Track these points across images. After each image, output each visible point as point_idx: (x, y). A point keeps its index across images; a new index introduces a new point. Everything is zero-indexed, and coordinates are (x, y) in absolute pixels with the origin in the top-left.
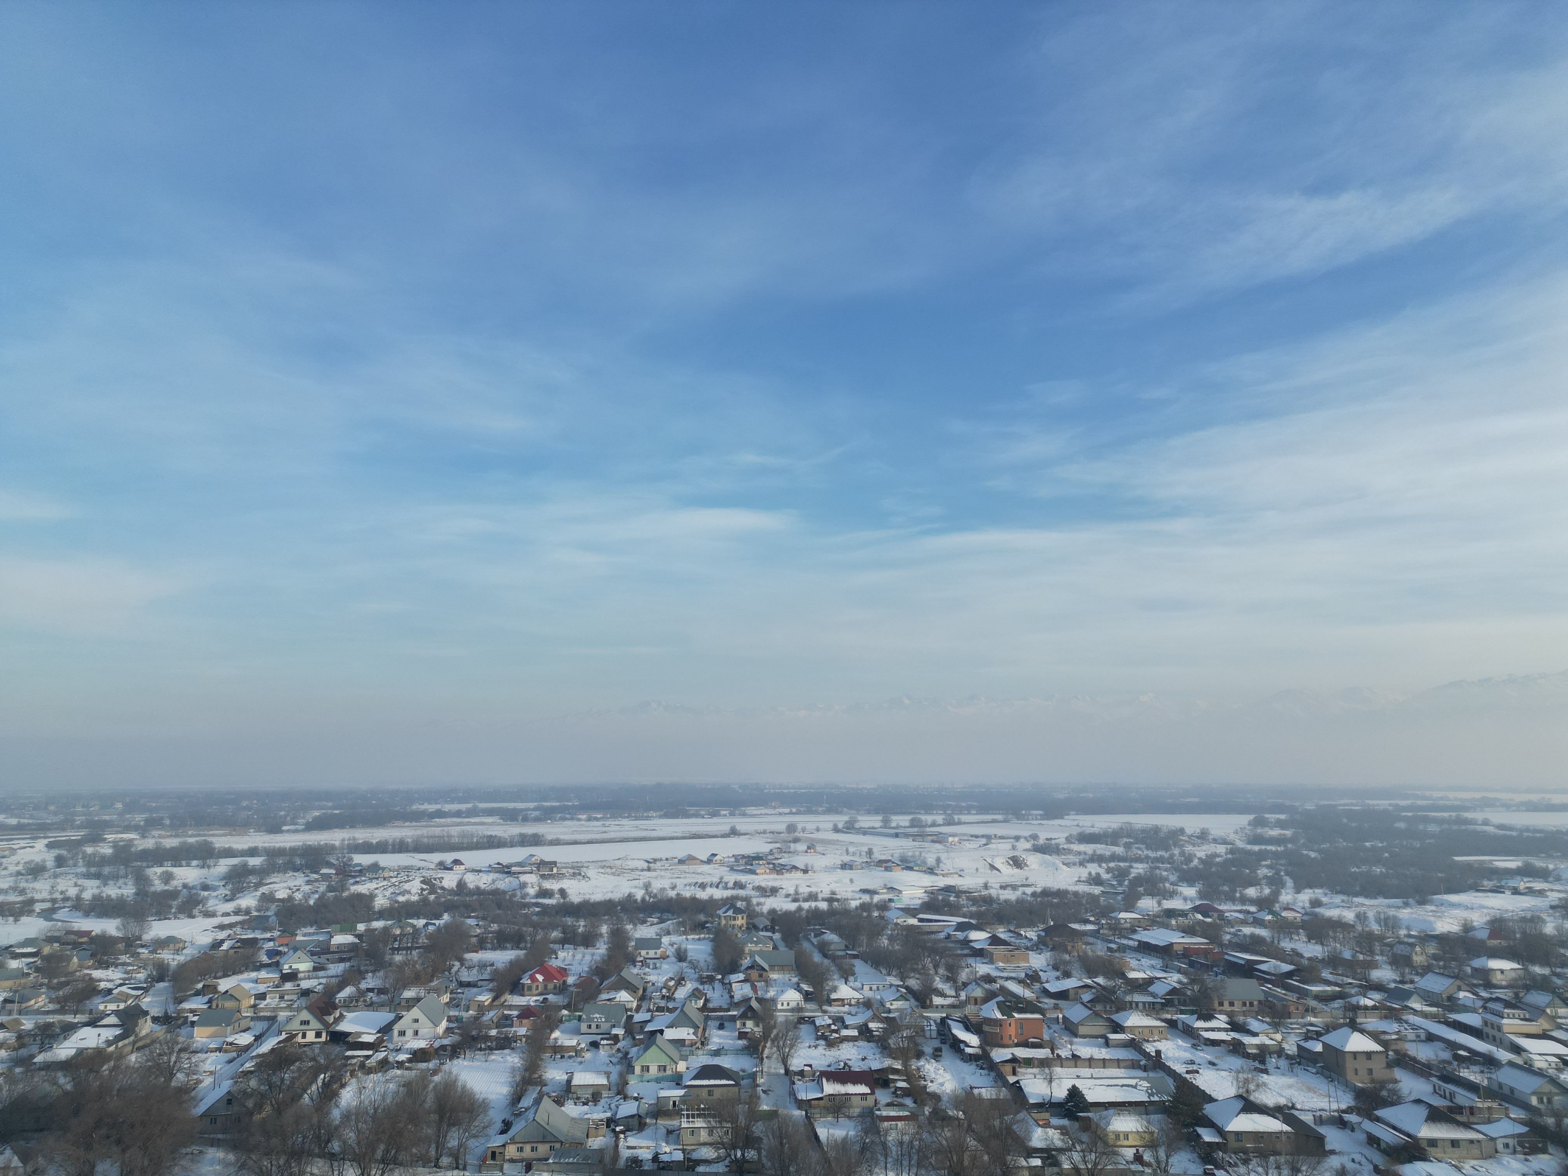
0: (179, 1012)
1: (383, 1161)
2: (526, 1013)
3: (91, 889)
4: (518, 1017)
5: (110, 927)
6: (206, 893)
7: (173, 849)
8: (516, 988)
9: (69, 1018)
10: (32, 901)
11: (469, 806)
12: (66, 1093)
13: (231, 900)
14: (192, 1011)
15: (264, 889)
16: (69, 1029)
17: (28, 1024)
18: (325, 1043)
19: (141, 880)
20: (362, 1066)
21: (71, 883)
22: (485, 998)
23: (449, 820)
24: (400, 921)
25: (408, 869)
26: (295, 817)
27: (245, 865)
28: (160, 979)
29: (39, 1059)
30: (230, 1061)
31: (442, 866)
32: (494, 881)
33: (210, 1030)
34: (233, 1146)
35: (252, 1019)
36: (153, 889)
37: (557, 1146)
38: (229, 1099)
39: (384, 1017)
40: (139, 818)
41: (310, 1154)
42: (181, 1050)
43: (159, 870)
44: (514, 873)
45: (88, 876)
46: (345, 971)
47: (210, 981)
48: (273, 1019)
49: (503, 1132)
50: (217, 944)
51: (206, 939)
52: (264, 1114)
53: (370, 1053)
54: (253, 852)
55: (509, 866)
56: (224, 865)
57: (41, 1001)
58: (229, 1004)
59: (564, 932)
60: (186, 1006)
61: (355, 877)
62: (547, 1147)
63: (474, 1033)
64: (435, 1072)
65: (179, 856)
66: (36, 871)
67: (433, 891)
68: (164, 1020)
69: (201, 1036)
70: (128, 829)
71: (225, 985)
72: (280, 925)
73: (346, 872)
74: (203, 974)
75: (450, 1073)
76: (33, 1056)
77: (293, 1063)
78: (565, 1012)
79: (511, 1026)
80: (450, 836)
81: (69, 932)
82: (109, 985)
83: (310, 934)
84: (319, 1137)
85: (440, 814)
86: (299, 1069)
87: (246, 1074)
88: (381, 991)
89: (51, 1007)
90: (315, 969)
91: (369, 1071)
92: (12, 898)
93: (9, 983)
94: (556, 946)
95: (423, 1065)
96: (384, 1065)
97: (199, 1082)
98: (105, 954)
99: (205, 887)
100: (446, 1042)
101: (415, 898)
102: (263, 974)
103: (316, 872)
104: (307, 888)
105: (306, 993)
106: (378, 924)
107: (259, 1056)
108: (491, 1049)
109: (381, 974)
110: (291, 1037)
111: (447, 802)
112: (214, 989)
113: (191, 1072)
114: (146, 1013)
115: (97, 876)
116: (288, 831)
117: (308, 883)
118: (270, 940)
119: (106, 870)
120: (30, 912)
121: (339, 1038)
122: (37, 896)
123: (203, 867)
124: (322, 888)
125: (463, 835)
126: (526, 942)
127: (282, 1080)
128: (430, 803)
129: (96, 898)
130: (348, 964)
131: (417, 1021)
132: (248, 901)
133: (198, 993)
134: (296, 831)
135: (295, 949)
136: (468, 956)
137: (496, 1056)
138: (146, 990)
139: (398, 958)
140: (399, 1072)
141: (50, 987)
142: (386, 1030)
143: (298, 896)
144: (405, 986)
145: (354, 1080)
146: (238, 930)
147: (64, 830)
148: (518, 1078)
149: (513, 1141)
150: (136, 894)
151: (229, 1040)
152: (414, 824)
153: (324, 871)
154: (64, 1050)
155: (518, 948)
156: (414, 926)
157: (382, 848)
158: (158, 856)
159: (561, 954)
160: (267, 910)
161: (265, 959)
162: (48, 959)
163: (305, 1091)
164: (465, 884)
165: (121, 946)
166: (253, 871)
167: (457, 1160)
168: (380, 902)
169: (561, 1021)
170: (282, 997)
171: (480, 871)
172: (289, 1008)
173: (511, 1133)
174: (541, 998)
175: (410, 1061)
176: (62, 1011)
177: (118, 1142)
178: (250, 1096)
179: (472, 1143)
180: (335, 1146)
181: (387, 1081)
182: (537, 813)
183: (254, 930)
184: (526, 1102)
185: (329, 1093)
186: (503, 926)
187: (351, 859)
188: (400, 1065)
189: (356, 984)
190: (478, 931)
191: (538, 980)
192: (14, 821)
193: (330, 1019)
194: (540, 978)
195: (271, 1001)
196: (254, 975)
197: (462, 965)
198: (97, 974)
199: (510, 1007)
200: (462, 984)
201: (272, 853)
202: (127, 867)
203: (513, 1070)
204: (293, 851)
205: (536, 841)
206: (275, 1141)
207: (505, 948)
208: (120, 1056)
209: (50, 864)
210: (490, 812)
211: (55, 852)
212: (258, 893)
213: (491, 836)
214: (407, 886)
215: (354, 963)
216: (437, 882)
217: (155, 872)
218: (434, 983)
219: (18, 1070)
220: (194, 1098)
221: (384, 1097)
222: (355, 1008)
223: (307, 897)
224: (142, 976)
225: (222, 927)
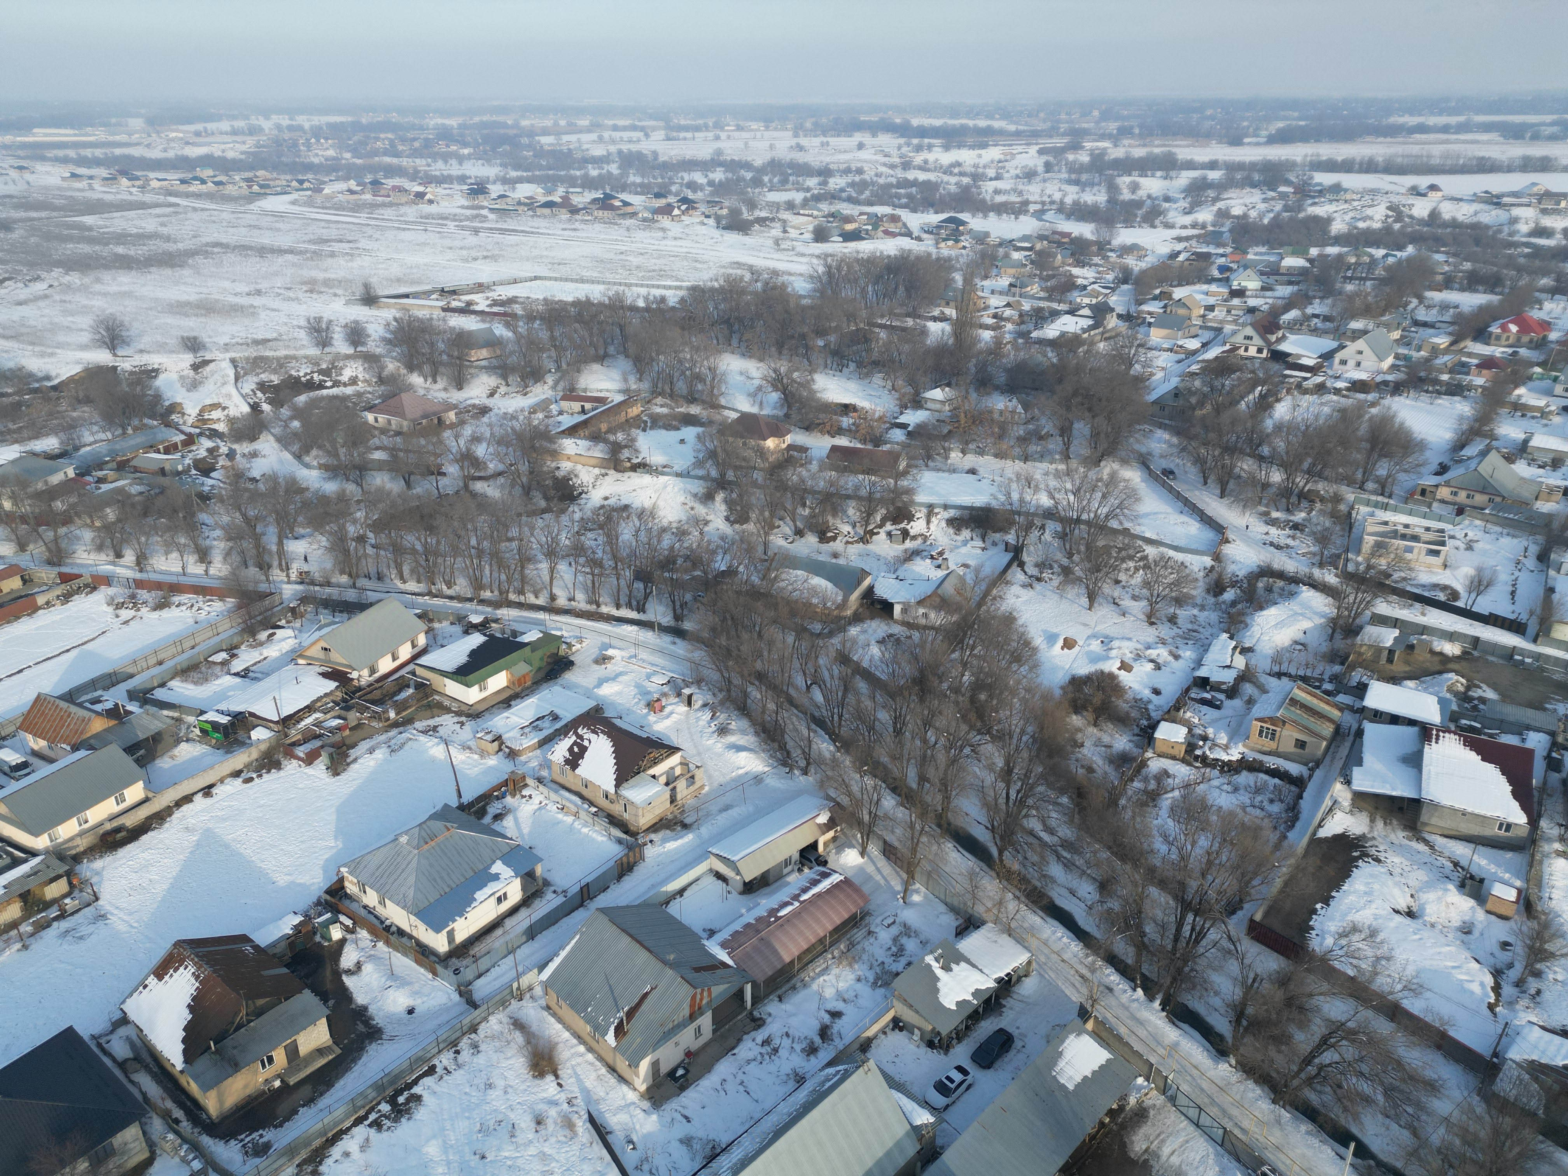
0: (1139, 312)
1: (1309, 472)
2: (1487, 363)
3: (1072, 194)
4: (1477, 366)
5: (1085, 230)
6: (1167, 205)
7: (1141, 159)
8: (1481, 334)
9: (1055, 305)
10: (1026, 203)
11: (1462, 119)
12: (1053, 365)
13: (1189, 213)
14: (1150, 313)
15: (1220, 205)
16: (1055, 314)
17: (1026, 306)
18: (1266, 359)
19: (1113, 188)
20: (1299, 386)
21: (1056, 187)
22: (1442, 341)
23: (1432, 137)
24: (1357, 249)
25: (1374, 192)
26: (1258, 129)
27: (1204, 178)
28: (1125, 281)
29: (1034, 335)
30: (1179, 362)
31: (1415, 191)
32: (1476, 213)
33: (1164, 332)
34: (1177, 432)
35: (1201, 327)
36: (1121, 197)
37: (1498, 499)
38: (1176, 393)
39: (1327, 344)
40: (1113, 127)
41: (1242, 452)
42: (1139, 346)
43: (1127, 179)
44: (1505, 205)
45: (1070, 182)
46: (1292, 294)
47: (1166, 289)
48: (1219, 330)
49: (1437, 474)
50: (1174, 255)
51: (1165, 249)
52: (1204, 411)
53: (1308, 375)
54: (1213, 165)
55: (1498, 197)
56: (1185, 177)
57: (1034, 289)
58: (1182, 311)
59: (1558, 280)
60: (1145, 308)
61: (1314, 197)
62: (1486, 498)
63: (1422, 374)
64: (1373, 404)
65: (1145, 166)
66: (1029, 175)
67: (1399, 217)
68: (1126, 317)
69: (1156, 336)
70: (1103, 137)
71: (1179, 293)
72: (1233, 242)
73: (1305, 191)
74: (1161, 281)
75: (1389, 408)
76: (1030, 332)
77: (1234, 372)
78: (1538, 370)
79: (1468, 374)
80: (1429, 157)
81: (1055, 233)
82: (1085, 282)
83: (1261, 254)
84: (1251, 440)
85: (1422, 129)
86: (1239, 378)
87: (1193, 374)
88: (1327, 318)
89: (1042, 294)
90: (1263, 289)
91: (1306, 392)
92: (1014, 198)
93: (1012, 271)
94: (1543, 296)
95: (1362, 396)
96: (1321, 389)
97: (1152, 374)
98: (1082, 254)
99: (1167, 199)
100: (1390, 378)
101: (1377, 225)
102: (1213, 288)
103: (1274, 190)
104: (1262, 206)
105: (1252, 310)
106: (1332, 250)
107: (1203, 361)
108: (1439, 393)
109: (1329, 301)
110: (1235, 349)
111: (1432, 114)
112: (1169, 296)
113: (1146, 365)
114: (1113, 310)
115: (1077, 182)
116: (1249, 144)
117: (1265, 200)
118: (1222, 256)
119: (1084, 177)
120: (1026, 212)
121: (1279, 357)
122: (1031, 198)
123: (1166, 178)
124: (1278, 206)
125: (1446, 156)
126: (1504, 286)
127: (1223, 385)
128: (1412, 115)
129: (1076, 203)
130: (1296, 288)
131: (1360, 353)
132: (1205, 215)
133: (1155, 298)
134: (1258, 144)
135: (1246, 267)
136: (1429, 294)
137: (1444, 401)
138: (1113, 290)
139: (1350, 287)
140: (1335, 398)
141: (1041, 278)
142: (1327, 356)
143: (1253, 214)
144: (1354, 316)
145: (1289, 397)
146: (1194, 243)
147: (1051, 137)
148: (1465, 427)
149: (1447, 484)
150: (1108, 201)
151: (1180, 343)
152: (1389, 139)
153: (1282, 189)
154: (1051, 331)
155: (1492, 292)
156: (1371, 256)
157: (1347, 167)
158: (1127, 166)
159: (1548, 306)
160: (1222, 225)
161: (1216, 273)
162: (1039, 253)
163: (1242, 398)
164: (1440, 213)
165: (1095, 248)
166: (1210, 185)
167: (1383, 487)
168: (1338, 227)
169: (1530, 378)
170: (1229, 311)
171: (1461, 200)
172: (1235, 322)
173: (1446, 476)
174: (1510, 350)
175: (1348, 389)
176: (1049, 299)
177: (1090, 410)
178: (1195, 393)
179: (1402, 476)
180: (1266, 450)
181: (1322, 404)
182: (1555, 129)
183: (1208, 244)
184: (1470, 451)
185: (1265, 404)
186: (1478, 265)
187: (1311, 178)
188: (1337, 391)
189: (1302, 308)
190: (1447, 268)
191: (1509, 331)
192: (1012, 128)
193: (1273, 338)
194: (1514, 328)
195: (1219, 313)
196: (1205, 287)
197: (1421, 303)
198: (1076, 271)
199: (1470, 355)
200: (1416, 323)
201: (1232, 167)
202: (1101, 175)
203: (1461, 418)
204: (1253, 167)
205: (1545, 165)
206: (1212, 435)
207: (1476, 291)
208: (1092, 343)
209: (1041, 169)
210: (1488, 128)
211: (1045, 158)
212: (1215, 208)
213: (1483, 158)
214: (1369, 212)
215: (1302, 287)
216: (1405, 210)
217: (1124, 181)
218: (1386, 318)
219: (1020, 341)
220: (1148, 387)
221: (1317, 417)
222: (1299, 332)
223: (1261, 216)
224: (1110, 277)
225: (1179, 239)
